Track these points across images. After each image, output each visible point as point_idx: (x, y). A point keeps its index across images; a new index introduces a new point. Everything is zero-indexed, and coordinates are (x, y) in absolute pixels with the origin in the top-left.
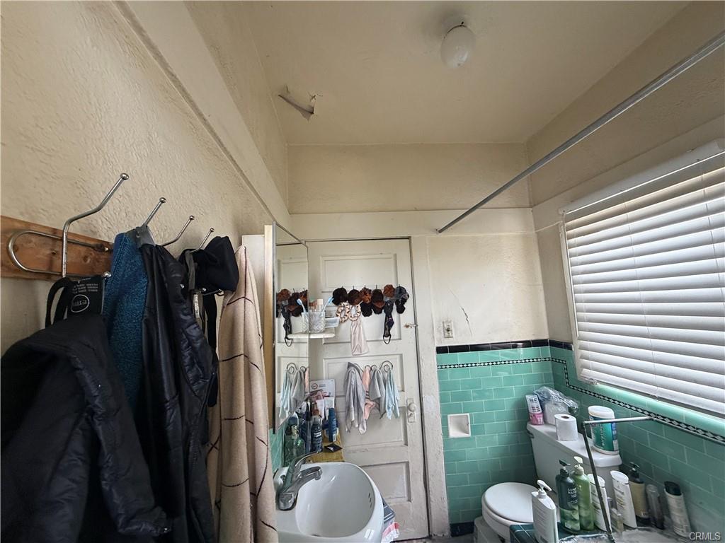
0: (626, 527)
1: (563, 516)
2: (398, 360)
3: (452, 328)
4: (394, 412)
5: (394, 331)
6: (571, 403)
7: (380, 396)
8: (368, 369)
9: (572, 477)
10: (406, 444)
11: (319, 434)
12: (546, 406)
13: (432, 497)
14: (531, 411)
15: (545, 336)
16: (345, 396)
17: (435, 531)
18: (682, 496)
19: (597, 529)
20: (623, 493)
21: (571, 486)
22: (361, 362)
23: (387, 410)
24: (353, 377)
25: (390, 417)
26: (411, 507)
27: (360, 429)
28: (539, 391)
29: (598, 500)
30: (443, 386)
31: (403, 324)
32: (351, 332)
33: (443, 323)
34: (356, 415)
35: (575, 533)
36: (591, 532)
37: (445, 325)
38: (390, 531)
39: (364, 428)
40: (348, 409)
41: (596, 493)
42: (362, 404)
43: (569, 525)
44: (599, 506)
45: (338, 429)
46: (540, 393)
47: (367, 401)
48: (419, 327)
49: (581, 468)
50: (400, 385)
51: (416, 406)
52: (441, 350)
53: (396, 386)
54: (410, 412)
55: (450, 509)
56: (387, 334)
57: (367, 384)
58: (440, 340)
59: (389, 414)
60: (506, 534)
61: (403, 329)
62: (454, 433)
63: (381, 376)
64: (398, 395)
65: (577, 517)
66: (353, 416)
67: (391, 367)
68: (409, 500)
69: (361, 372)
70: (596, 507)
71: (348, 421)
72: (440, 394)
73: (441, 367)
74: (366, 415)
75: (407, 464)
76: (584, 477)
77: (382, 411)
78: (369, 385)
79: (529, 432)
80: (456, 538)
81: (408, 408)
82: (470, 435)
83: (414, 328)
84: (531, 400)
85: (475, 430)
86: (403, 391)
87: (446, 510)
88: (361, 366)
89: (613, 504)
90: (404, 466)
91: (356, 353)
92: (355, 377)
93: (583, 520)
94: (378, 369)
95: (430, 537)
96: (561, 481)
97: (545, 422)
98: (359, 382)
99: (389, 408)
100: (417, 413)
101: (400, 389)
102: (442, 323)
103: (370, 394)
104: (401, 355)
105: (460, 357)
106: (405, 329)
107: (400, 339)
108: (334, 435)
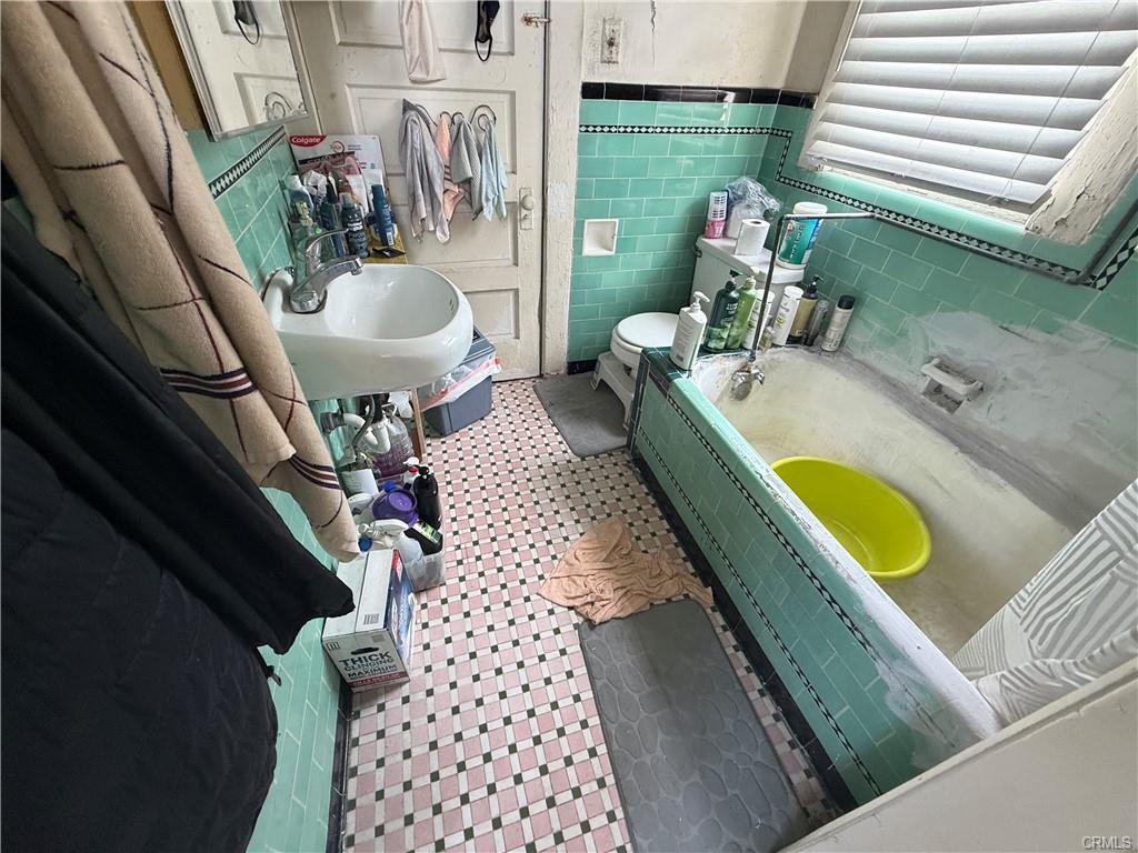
0: (774, 345)
1: (709, 336)
2: (506, 105)
3: (620, 40)
4: (497, 208)
5: (499, 27)
6: (773, 203)
7: (470, 175)
8: (446, 120)
9: (738, 291)
10: (516, 264)
11: (358, 226)
12: (735, 209)
13: (548, 333)
14: (710, 217)
15: (778, 83)
16: (404, 175)
17: (548, 369)
18: (851, 311)
19: (742, 348)
20: (788, 310)
21: (734, 301)
22: (432, 102)
23: (484, 204)
24: (416, 131)
25: (489, 217)
26: (519, 345)
27: (438, 234)
28: (732, 184)
29: (757, 318)
30: (585, 168)
31: (518, 16)
32: (401, 17)
33: (604, 21)
34: (429, 209)
35: (717, 351)
36: (734, 350)
37: (607, 32)
38: (488, 365)
39: (444, 233)
40: (413, 197)
41: (759, 311)
42: (439, 190)
43: (712, 345)
44: (755, 324)
45: (395, 226)
46: (733, 188)
47: (448, 185)
48: (552, 24)
49: (753, 281)
50: (508, 161)
51: (534, 201)
52: (591, 91)
53: (501, 165)
54: (524, 212)
55: (569, 347)
56: (484, 36)
57: (446, 150)
58: (591, 69)
59: (488, 211)
60: (634, 363)
61: (520, 26)
62: (590, 249)
63: (472, 135)
64: (504, 180)
65: (725, 335)
66: (424, 211)
67: (491, 118)
68: (517, 337)
69: (432, 125)
70: (751, 326)
71: (414, 219)
72: (578, 183)
73: (587, 128)
74: (447, 211)
75: (516, 292)
76: (752, 292)
77: (476, 207)
78: (450, 155)
79: (697, 249)
80: (572, 376)
81: (522, 204)
82: (613, 253)
83: (541, 27)
84: (717, 200)
85: (623, 245)
86: (514, 172)
87: (565, 348)
88: (433, 112)
89: (771, 323)
90: (511, 295)
91: (418, 75)
92: (419, 133)
93: (730, 340)
94: (466, 120)
95: (541, 376)
96: (723, 296)
97: (725, 235)
98: (430, 146)
99: (487, 200)
100: (536, 214)
101: (510, 170)
102: (600, 22)
103: (451, 171)
104: (513, 94)
105: (623, 111)
106: (523, 25)
107: (513, 54)
108: (389, 234)
